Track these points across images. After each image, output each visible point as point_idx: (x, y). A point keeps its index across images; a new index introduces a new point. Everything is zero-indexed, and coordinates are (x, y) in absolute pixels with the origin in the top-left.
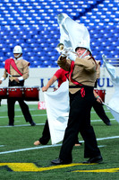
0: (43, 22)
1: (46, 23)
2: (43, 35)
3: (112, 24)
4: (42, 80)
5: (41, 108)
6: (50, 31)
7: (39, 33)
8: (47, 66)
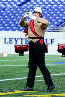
0: (7, 3)
1: (8, 4)
2: (7, 11)
3: (50, 6)
4: (5, 39)
5: (4, 56)
6: (11, 9)
7: (4, 9)
8: (8, 30)
